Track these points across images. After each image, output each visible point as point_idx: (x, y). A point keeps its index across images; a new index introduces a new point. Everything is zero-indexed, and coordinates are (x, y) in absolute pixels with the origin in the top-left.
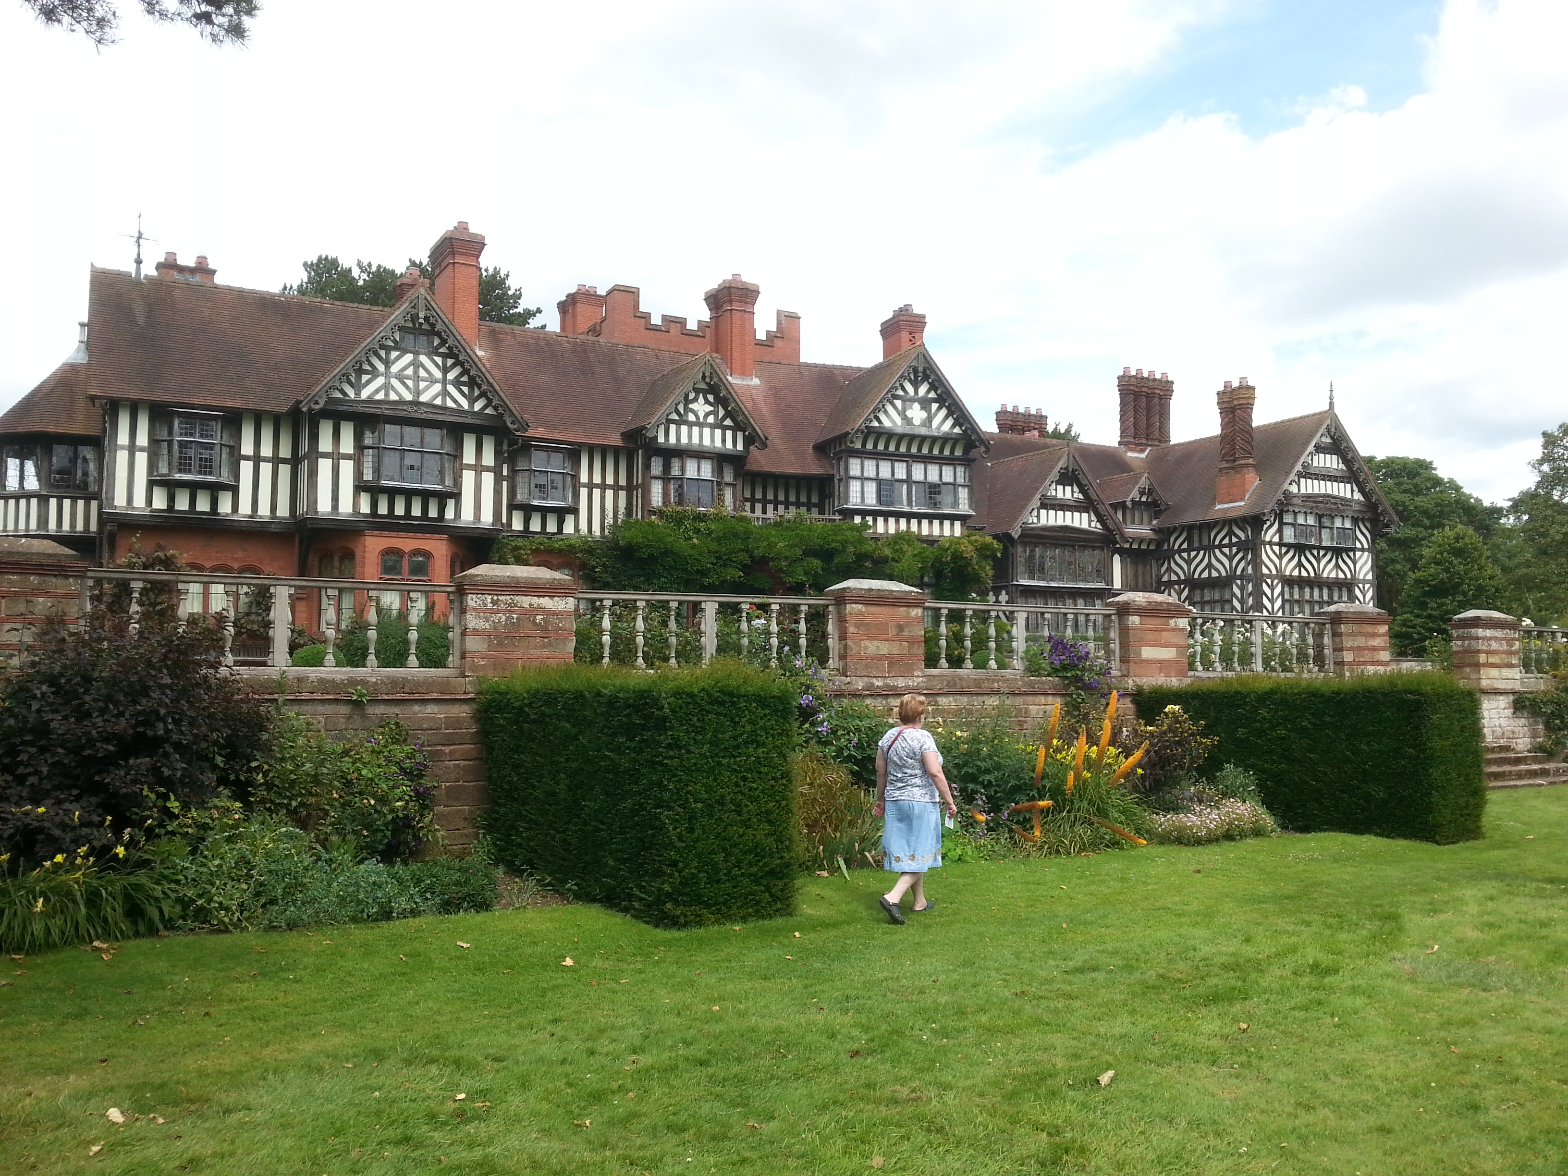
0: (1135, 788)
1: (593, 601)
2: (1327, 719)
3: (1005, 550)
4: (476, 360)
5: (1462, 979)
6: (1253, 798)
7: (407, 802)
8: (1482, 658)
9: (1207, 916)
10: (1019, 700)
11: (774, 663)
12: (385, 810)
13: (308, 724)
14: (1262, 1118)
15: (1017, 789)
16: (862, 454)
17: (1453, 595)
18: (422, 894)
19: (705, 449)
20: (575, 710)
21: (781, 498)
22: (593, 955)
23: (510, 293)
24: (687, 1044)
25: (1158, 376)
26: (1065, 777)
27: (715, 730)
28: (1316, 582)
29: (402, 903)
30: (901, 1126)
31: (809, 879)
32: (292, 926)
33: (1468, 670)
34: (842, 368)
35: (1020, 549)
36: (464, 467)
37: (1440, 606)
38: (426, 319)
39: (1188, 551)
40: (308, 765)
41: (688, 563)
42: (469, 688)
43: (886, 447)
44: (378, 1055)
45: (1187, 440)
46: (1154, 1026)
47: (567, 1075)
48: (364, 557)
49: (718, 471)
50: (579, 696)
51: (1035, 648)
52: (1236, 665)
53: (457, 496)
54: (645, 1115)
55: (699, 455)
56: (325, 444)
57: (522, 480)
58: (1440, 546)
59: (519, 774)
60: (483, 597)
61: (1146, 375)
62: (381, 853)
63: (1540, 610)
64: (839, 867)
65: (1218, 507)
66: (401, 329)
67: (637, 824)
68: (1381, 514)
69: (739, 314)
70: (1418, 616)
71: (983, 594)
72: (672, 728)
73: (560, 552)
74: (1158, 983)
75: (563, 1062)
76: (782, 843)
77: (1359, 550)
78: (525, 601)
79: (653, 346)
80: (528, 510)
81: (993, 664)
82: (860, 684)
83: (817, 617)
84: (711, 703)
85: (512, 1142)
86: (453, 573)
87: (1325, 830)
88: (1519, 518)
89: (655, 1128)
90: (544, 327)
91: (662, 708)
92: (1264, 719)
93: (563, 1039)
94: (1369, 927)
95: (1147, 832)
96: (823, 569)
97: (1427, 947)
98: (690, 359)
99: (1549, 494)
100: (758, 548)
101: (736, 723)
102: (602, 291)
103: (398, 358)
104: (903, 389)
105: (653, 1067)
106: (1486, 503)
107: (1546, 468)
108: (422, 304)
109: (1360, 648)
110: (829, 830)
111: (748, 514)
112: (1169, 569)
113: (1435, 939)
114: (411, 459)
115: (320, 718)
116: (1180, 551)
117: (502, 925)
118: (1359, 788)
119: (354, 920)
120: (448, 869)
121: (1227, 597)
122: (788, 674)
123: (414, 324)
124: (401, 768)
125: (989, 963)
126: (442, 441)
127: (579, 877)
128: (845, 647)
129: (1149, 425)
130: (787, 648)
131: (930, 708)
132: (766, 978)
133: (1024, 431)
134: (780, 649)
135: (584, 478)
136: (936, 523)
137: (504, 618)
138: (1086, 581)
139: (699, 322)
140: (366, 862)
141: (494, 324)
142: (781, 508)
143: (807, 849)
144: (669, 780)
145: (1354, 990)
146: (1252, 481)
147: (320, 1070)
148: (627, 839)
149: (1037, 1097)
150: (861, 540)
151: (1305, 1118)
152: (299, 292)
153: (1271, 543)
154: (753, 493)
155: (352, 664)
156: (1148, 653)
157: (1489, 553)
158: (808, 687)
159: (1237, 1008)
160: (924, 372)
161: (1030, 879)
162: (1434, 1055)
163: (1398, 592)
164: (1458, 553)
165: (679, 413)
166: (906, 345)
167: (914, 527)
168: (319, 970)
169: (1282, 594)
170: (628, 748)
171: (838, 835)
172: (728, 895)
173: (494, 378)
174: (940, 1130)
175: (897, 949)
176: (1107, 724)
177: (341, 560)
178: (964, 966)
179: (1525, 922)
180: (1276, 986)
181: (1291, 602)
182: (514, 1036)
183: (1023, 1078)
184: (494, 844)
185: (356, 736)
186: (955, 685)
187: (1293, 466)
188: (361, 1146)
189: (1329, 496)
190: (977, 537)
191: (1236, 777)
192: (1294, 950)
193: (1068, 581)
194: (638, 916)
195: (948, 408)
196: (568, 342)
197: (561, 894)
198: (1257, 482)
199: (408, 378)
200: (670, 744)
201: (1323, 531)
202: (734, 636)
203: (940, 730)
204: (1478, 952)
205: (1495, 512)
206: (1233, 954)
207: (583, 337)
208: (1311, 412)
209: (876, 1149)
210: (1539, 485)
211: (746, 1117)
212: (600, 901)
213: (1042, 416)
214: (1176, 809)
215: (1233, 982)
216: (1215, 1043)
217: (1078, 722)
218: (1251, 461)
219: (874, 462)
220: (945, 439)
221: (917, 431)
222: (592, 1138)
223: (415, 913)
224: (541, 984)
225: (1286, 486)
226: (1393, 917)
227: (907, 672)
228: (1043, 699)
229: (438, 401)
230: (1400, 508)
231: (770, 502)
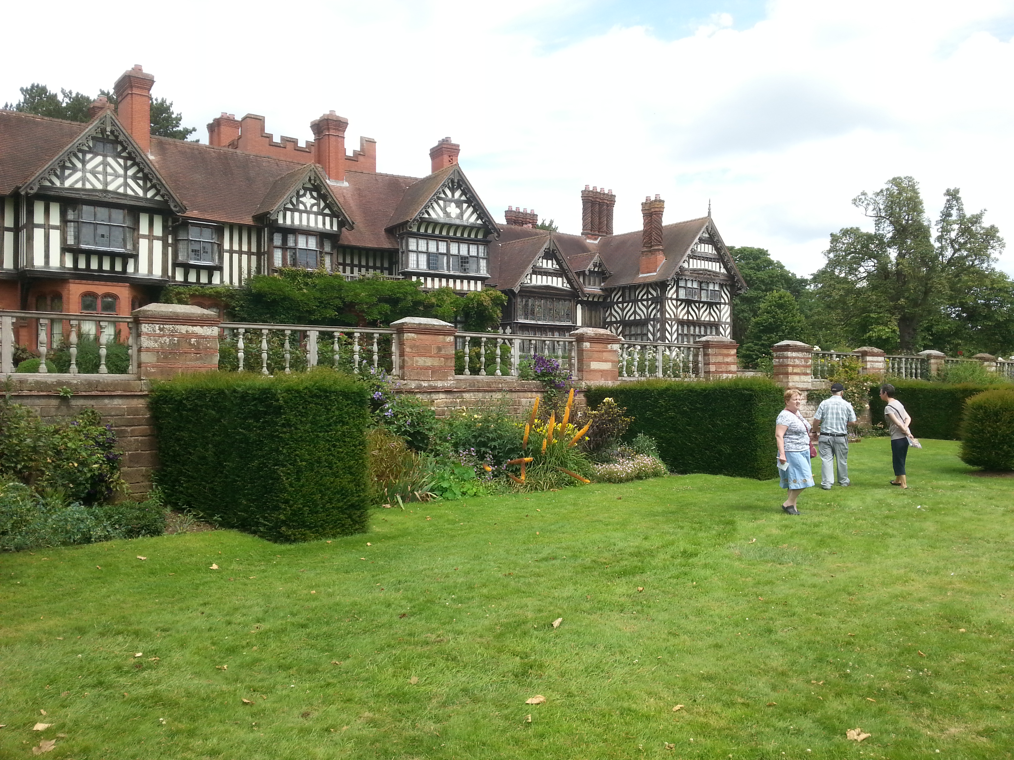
0: (584, 449)
1: (233, 329)
2: (698, 406)
3: (509, 301)
4: (148, 162)
5: (768, 557)
6: (654, 454)
7: (101, 465)
8: (790, 369)
9: (623, 525)
10: (515, 395)
11: (356, 371)
12: (86, 470)
13: (28, 412)
14: (647, 642)
15: (512, 451)
16: (418, 236)
17: (777, 332)
18: (112, 525)
19: (311, 229)
20: (218, 402)
21: (364, 263)
22: (231, 562)
23: (174, 116)
24: (293, 615)
25: (606, 192)
26: (541, 442)
27: (315, 414)
28: (697, 323)
29: (98, 531)
30: (430, 658)
31: (378, 509)
32: (18, 549)
33: (782, 376)
34: (405, 178)
35: (519, 300)
36: (139, 236)
37: (769, 338)
38: (112, 132)
39: (622, 303)
40: (28, 440)
41: (300, 306)
42: (144, 388)
43: (433, 231)
44: (81, 631)
45: (623, 233)
46: (588, 591)
47: (212, 638)
48: (69, 298)
49: (321, 244)
50: (221, 392)
51: (525, 362)
52: (647, 373)
53: (135, 257)
54: (264, 660)
55: (307, 233)
56: (39, 218)
57: (182, 246)
58: (770, 302)
59: (180, 445)
60: (153, 326)
61: (599, 190)
62: (83, 499)
63: (826, 342)
64: (398, 502)
65: (641, 276)
66: (93, 138)
67: (262, 477)
68: (736, 282)
69: (334, 138)
70: (756, 345)
71: (495, 328)
72: (285, 413)
73: (210, 296)
74: (592, 565)
75: (210, 629)
76: (359, 486)
77: (723, 304)
78: (183, 329)
79: (274, 157)
80: (187, 268)
81: (498, 372)
82: (413, 385)
83: (385, 342)
84: (312, 397)
85: (175, 681)
86: (133, 308)
87: (695, 473)
88: (817, 286)
89: (270, 668)
90: (198, 141)
91: (278, 400)
92: (662, 405)
93: (210, 615)
94: (717, 528)
95: (591, 475)
96: (391, 311)
97: (749, 540)
98: (300, 167)
99: (833, 271)
100: (348, 296)
101: (329, 410)
102: (238, 118)
103: (91, 159)
104: (444, 193)
105: (270, 630)
106: (798, 277)
107: (832, 255)
108: (108, 121)
109: (720, 363)
110: (391, 478)
111: (341, 274)
112: (611, 314)
113: (754, 535)
114: (101, 230)
115: (37, 408)
116: (617, 303)
117: (168, 544)
118: (715, 447)
119: (64, 543)
120: (131, 508)
121: (645, 332)
122: (365, 378)
123: (103, 136)
124: (97, 442)
125: (490, 557)
126: (124, 217)
127: (222, 512)
128: (404, 360)
129: (600, 223)
130: (365, 362)
131: (458, 400)
132: (347, 572)
133: (523, 224)
134: (360, 363)
135: (226, 246)
136: (465, 282)
137: (168, 340)
138: (560, 321)
139: (307, 142)
140: (72, 505)
141: (162, 138)
142: (363, 270)
143: (377, 492)
144: (283, 447)
145: (706, 566)
146: (661, 259)
147: (39, 642)
148: (255, 487)
149: (515, 636)
150: (417, 292)
151: (673, 641)
152: (17, 109)
153: (671, 299)
154: (344, 260)
155: (61, 371)
156: (595, 365)
157: (798, 307)
158: (379, 387)
159: (638, 578)
160: (458, 183)
161: (518, 506)
162: (749, 602)
163: (746, 330)
164: (780, 306)
165: (293, 204)
166: (446, 164)
167: (451, 284)
168: (39, 578)
169: (677, 330)
170: (255, 427)
171: (397, 481)
172: (323, 521)
173: (162, 174)
174: (454, 659)
175: (433, 551)
176: (567, 409)
177: (52, 300)
178: (474, 560)
179: (806, 524)
180: (660, 564)
181: (683, 335)
182: (176, 615)
183: (506, 626)
184: (164, 492)
185: (64, 420)
186: (474, 386)
187: (685, 252)
188: (69, 689)
189: (706, 270)
190: (492, 292)
191: (644, 441)
192: (672, 543)
193: (549, 320)
194: (263, 536)
195: (473, 207)
196: (214, 152)
197: (210, 524)
198: (664, 261)
199: (99, 173)
200: (283, 424)
201: (702, 292)
202: (329, 354)
203: (464, 414)
204: (778, 542)
205: (803, 282)
206: (637, 547)
207: (226, 149)
208: (698, 217)
209: (414, 672)
210: (828, 265)
211: (331, 657)
212: (237, 527)
213: (534, 215)
214: (608, 461)
215: (636, 563)
216: (622, 599)
217: (551, 409)
218: (661, 247)
219: (425, 241)
220: (471, 228)
221: (453, 222)
222: (228, 676)
223: (107, 538)
224: (195, 581)
225: (681, 264)
226: (731, 523)
227: (444, 377)
228: (529, 394)
229: (121, 190)
230: (748, 278)
231: (356, 266)
